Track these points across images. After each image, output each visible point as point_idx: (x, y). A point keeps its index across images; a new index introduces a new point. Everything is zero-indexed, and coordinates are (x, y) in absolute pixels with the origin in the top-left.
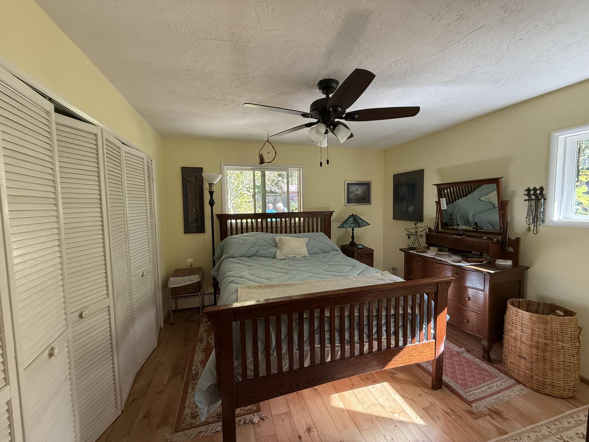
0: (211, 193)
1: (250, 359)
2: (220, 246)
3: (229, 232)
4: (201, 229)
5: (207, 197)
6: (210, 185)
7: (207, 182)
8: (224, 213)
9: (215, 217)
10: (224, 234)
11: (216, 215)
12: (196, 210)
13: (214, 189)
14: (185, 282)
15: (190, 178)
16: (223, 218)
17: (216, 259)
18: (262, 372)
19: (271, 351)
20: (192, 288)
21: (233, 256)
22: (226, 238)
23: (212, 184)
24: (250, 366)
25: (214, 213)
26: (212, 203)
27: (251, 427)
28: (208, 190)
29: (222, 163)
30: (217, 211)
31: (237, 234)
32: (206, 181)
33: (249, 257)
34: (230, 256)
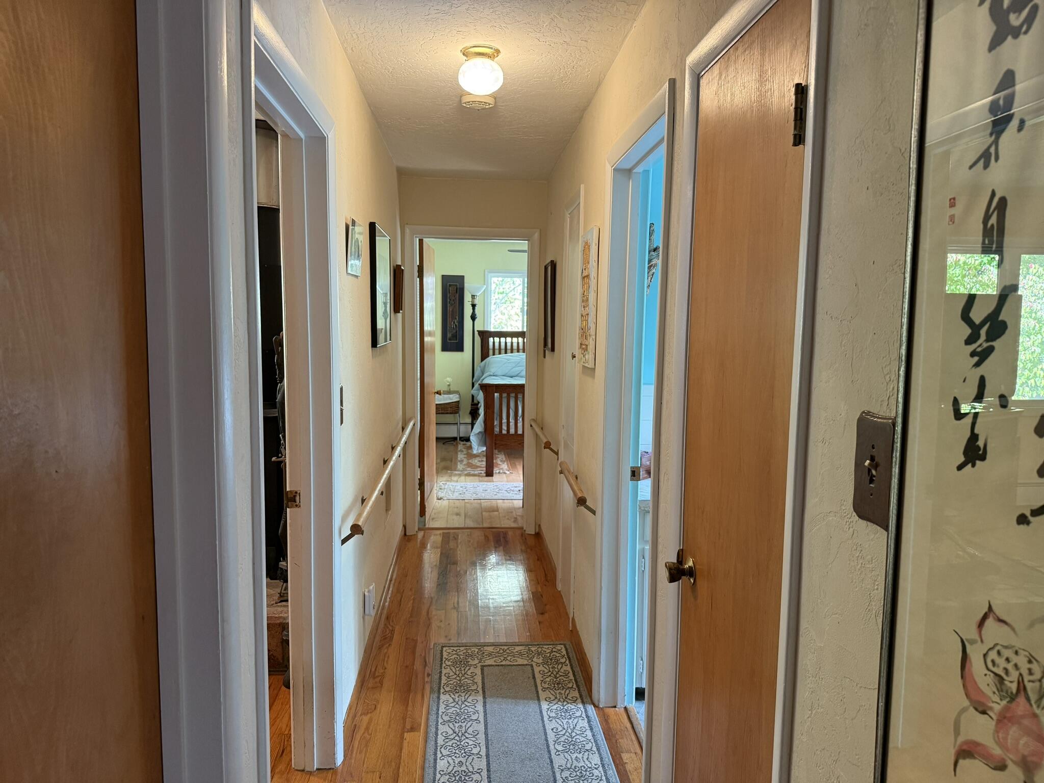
0: (474, 306)
1: (504, 421)
2: (480, 367)
3: (491, 352)
4: (460, 348)
5: (468, 311)
6: (473, 297)
7: (470, 293)
8: (486, 329)
9: (476, 333)
10: (485, 355)
11: (477, 331)
12: (455, 325)
13: (476, 302)
14: (444, 400)
15: (450, 288)
16: (485, 335)
17: (475, 381)
18: (512, 431)
19: (519, 418)
20: (451, 408)
21: (495, 374)
22: (488, 358)
23: (474, 296)
24: (505, 427)
25: (476, 329)
26: (473, 317)
27: (504, 475)
28: (471, 303)
29: (486, 271)
30: (479, 327)
31: (500, 353)
32: (469, 291)
33: (512, 377)
34: (492, 374)
